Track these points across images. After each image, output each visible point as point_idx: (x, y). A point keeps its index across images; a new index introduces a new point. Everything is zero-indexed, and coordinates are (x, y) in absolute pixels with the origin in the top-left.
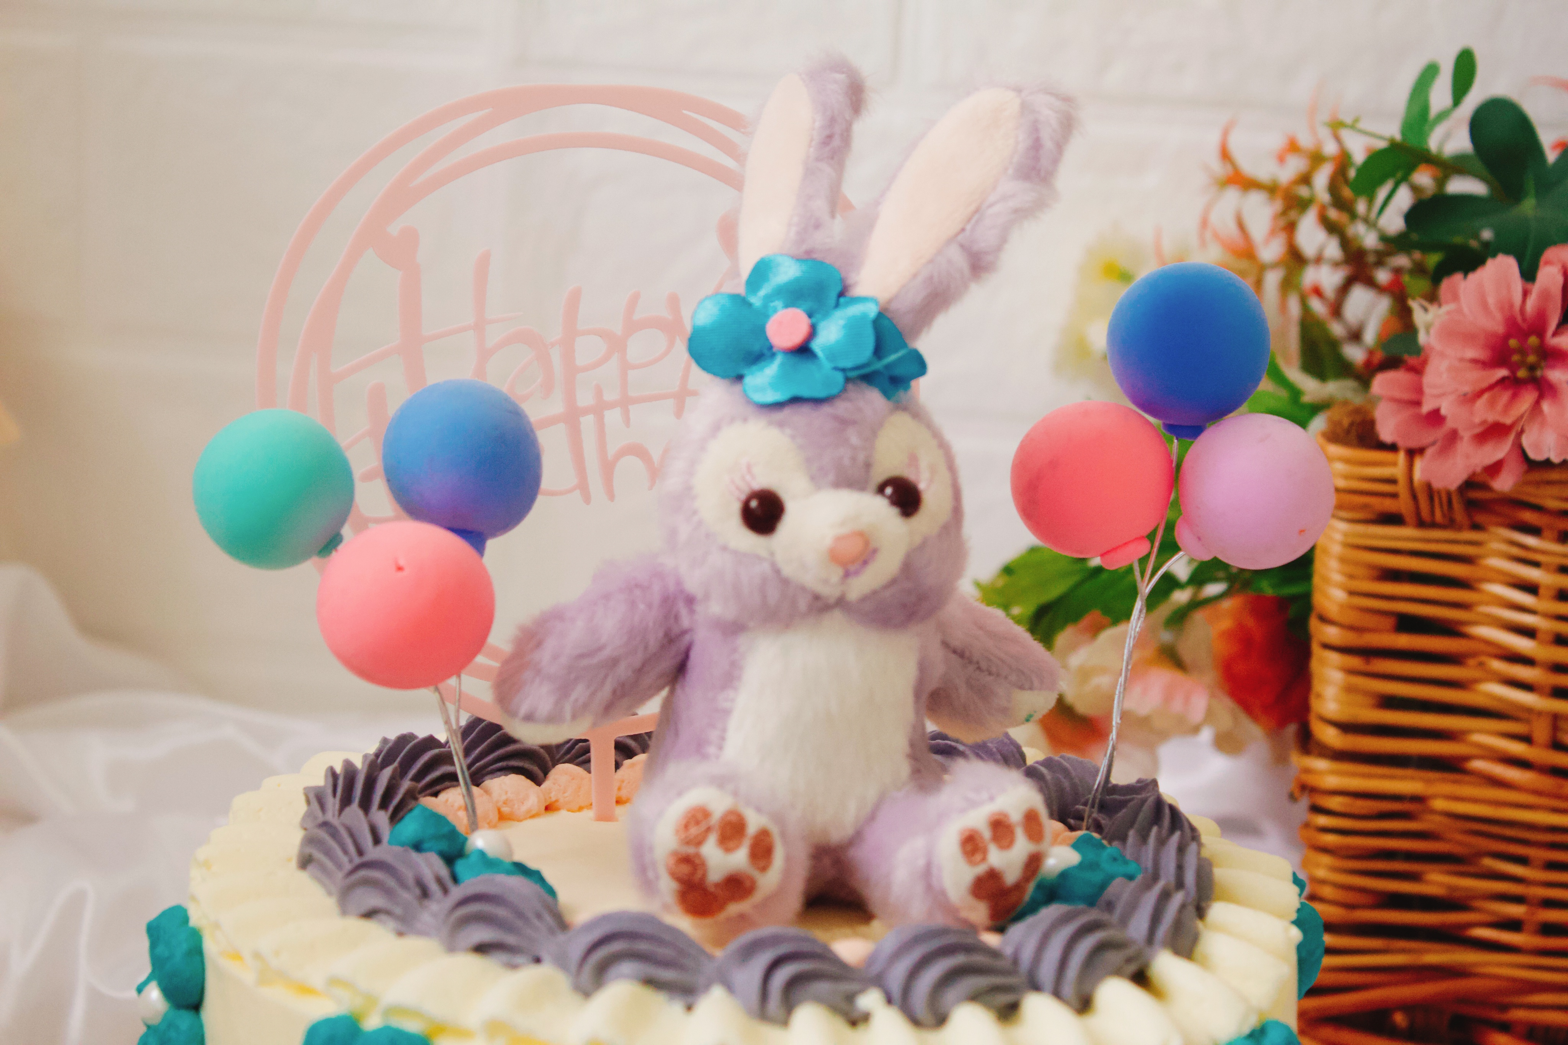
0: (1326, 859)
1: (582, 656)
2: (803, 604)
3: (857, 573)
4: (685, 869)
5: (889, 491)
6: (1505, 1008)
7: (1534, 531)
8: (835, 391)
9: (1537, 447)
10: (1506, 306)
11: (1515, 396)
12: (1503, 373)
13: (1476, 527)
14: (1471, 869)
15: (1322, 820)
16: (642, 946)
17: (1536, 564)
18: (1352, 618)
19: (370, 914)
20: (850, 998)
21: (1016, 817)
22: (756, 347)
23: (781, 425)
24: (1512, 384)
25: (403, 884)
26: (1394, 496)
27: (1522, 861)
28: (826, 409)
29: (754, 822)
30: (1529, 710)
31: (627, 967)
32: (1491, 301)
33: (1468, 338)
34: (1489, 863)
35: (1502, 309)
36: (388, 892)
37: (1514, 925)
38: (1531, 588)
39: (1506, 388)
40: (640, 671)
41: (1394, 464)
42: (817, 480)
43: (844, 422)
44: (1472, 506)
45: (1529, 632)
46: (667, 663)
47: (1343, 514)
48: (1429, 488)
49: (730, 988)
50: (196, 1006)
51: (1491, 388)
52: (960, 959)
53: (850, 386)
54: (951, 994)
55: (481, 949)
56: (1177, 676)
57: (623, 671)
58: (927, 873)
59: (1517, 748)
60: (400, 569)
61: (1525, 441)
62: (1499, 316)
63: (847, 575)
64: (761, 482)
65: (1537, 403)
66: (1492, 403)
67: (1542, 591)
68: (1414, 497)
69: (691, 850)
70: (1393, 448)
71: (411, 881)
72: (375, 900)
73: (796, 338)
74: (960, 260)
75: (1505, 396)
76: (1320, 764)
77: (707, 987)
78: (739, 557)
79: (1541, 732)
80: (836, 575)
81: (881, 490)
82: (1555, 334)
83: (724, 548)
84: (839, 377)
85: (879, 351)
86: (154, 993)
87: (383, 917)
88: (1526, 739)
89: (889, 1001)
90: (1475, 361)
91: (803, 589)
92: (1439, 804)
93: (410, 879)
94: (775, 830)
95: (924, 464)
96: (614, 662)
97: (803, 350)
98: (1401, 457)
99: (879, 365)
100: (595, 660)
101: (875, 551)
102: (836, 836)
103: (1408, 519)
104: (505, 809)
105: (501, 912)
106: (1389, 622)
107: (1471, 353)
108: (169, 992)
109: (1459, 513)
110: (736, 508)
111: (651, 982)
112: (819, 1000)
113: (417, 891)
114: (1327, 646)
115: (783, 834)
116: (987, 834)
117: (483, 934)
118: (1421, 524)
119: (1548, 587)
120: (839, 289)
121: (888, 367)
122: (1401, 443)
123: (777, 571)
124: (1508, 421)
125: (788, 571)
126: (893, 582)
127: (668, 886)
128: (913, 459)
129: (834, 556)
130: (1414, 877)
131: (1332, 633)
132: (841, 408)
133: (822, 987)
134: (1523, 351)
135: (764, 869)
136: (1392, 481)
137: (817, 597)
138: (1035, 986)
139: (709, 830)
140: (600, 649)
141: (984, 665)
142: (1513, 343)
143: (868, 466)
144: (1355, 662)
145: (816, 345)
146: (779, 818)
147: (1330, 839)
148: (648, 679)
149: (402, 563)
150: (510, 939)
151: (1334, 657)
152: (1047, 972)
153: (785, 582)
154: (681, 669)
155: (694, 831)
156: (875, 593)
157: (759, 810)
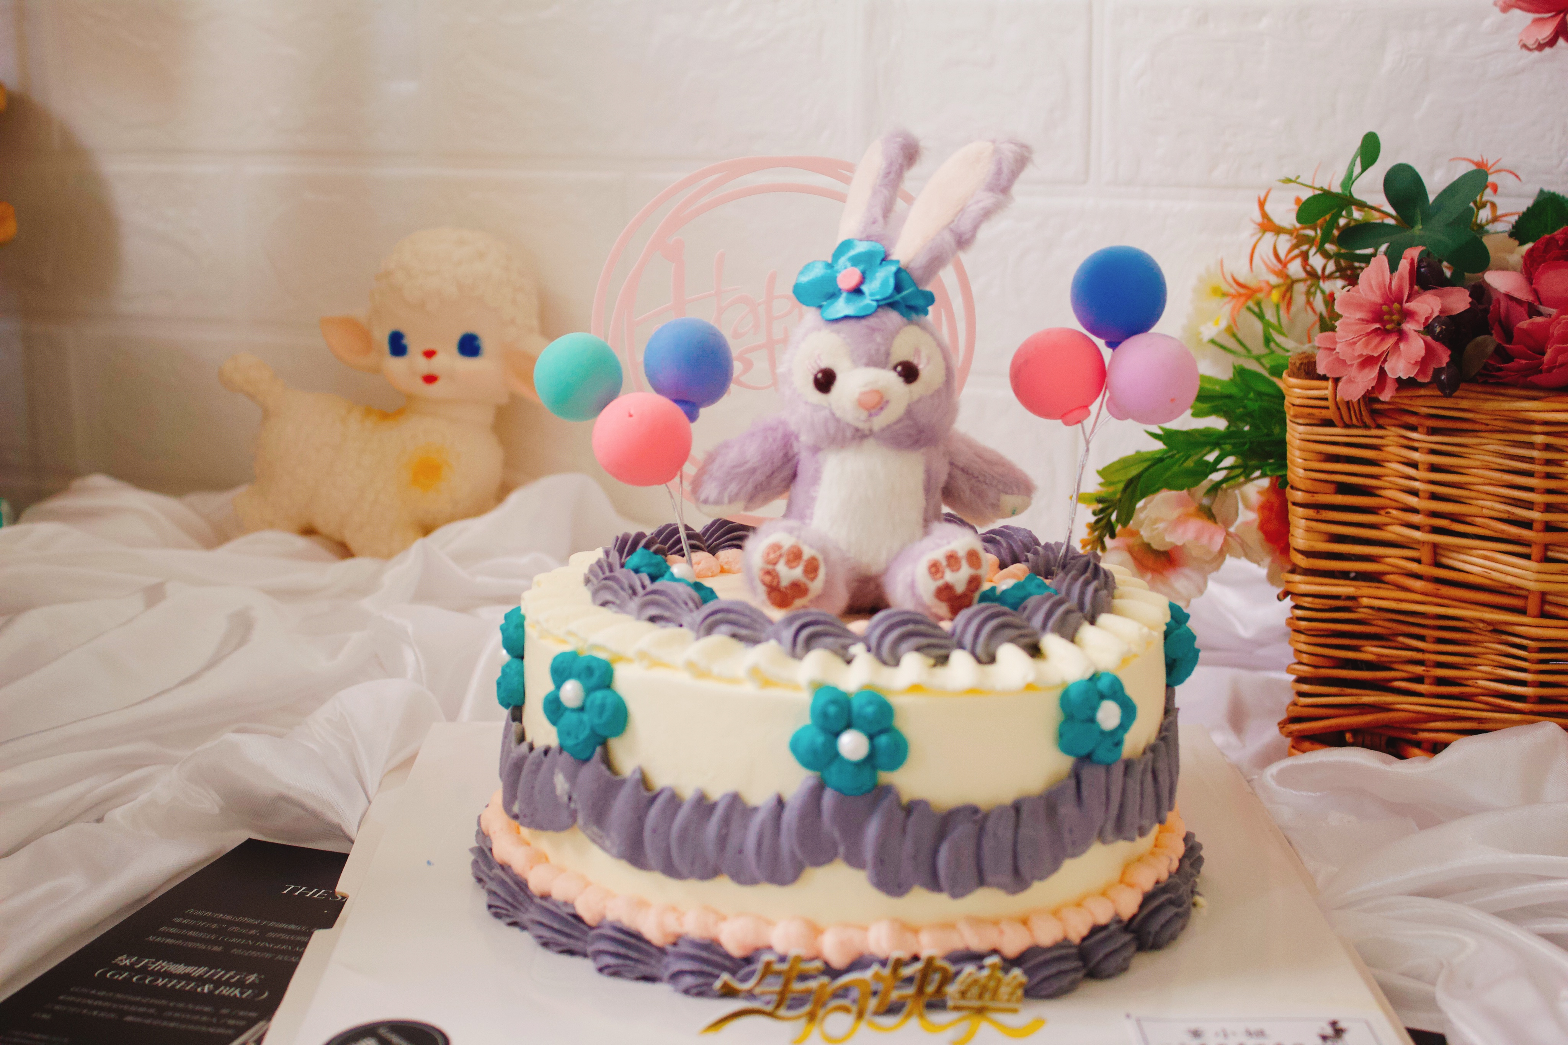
0: (1302, 638)
1: (734, 467)
2: (849, 433)
3: (876, 414)
4: (768, 579)
5: (899, 368)
6: (1416, 731)
7: (1413, 428)
8: (869, 312)
9: (1393, 370)
10: (1381, 286)
11: (1383, 339)
12: (1377, 326)
13: (1380, 427)
14: (1389, 644)
15: (1299, 613)
16: (732, 616)
17: (1415, 449)
18: (1309, 485)
19: (604, 604)
20: (845, 647)
21: (962, 553)
22: (831, 290)
23: (838, 332)
24: (1383, 333)
25: (623, 589)
26: (1327, 408)
27: (1422, 638)
28: (864, 322)
29: (808, 552)
30: (1418, 542)
31: (724, 628)
32: (1374, 283)
33: (1359, 306)
34: (1401, 639)
35: (1380, 289)
36: (615, 593)
37: (1419, 679)
38: (1414, 465)
39: (1378, 335)
40: (770, 476)
41: (1326, 388)
42: (855, 363)
43: (873, 330)
44: (1374, 413)
45: (1415, 493)
46: (786, 472)
47: (1300, 421)
48: (1348, 403)
49: (779, 640)
50: (522, 658)
51: (1368, 334)
52: (910, 627)
53: (880, 310)
54: (904, 646)
55: (653, 619)
56: (1209, 524)
57: (759, 476)
58: (912, 586)
59: (1413, 566)
60: (631, 416)
61: (1387, 367)
62: (1378, 293)
63: (870, 415)
64: (824, 365)
65: (1397, 344)
66: (1367, 344)
67: (1420, 466)
68: (1339, 409)
69: (770, 567)
70: (1324, 378)
71: (626, 586)
72: (609, 597)
73: (853, 282)
74: (949, 238)
75: (1377, 340)
76: (1297, 578)
77: (767, 639)
78: (816, 408)
79: (1425, 554)
80: (864, 415)
81: (895, 368)
82: (1407, 301)
83: (806, 403)
84: (875, 304)
85: (898, 288)
86: (504, 652)
87: (611, 605)
88: (1418, 561)
89: (869, 650)
90: (1363, 320)
91: (848, 425)
92: (1365, 601)
93: (626, 585)
94: (820, 558)
95: (924, 355)
96: (754, 471)
97: (857, 291)
98: (1330, 384)
99: (898, 297)
100: (742, 469)
101: (887, 402)
102: (874, 570)
103: (1336, 423)
104: (726, 567)
105: (662, 599)
106: (1332, 487)
107: (1359, 315)
108: (509, 651)
109: (1367, 419)
110: (811, 379)
111: (734, 636)
112: (826, 647)
113: (630, 592)
114: (1295, 504)
115: (826, 560)
116: (944, 563)
117: (653, 611)
118: (1347, 426)
119: (1423, 463)
120: (882, 256)
121: (903, 298)
122: (1328, 375)
123: (833, 414)
124: (1376, 355)
125: (838, 414)
126: (899, 420)
127: (762, 590)
128: (917, 352)
129: (861, 404)
130: (1356, 649)
131: (1299, 496)
132: (872, 321)
133: (828, 640)
134: (1391, 313)
135: (813, 579)
136: (1326, 399)
137: (857, 430)
138: (961, 646)
139: (781, 556)
140: (745, 463)
141: (981, 478)
142: (1385, 308)
143: (888, 354)
144: (1311, 513)
145: (865, 288)
146: (824, 551)
147: (1303, 624)
148: (776, 481)
149: (632, 412)
150: (667, 614)
151: (1300, 511)
152: (968, 639)
153: (838, 421)
154: (794, 476)
155: (772, 556)
156: (889, 426)
157: (811, 546)
